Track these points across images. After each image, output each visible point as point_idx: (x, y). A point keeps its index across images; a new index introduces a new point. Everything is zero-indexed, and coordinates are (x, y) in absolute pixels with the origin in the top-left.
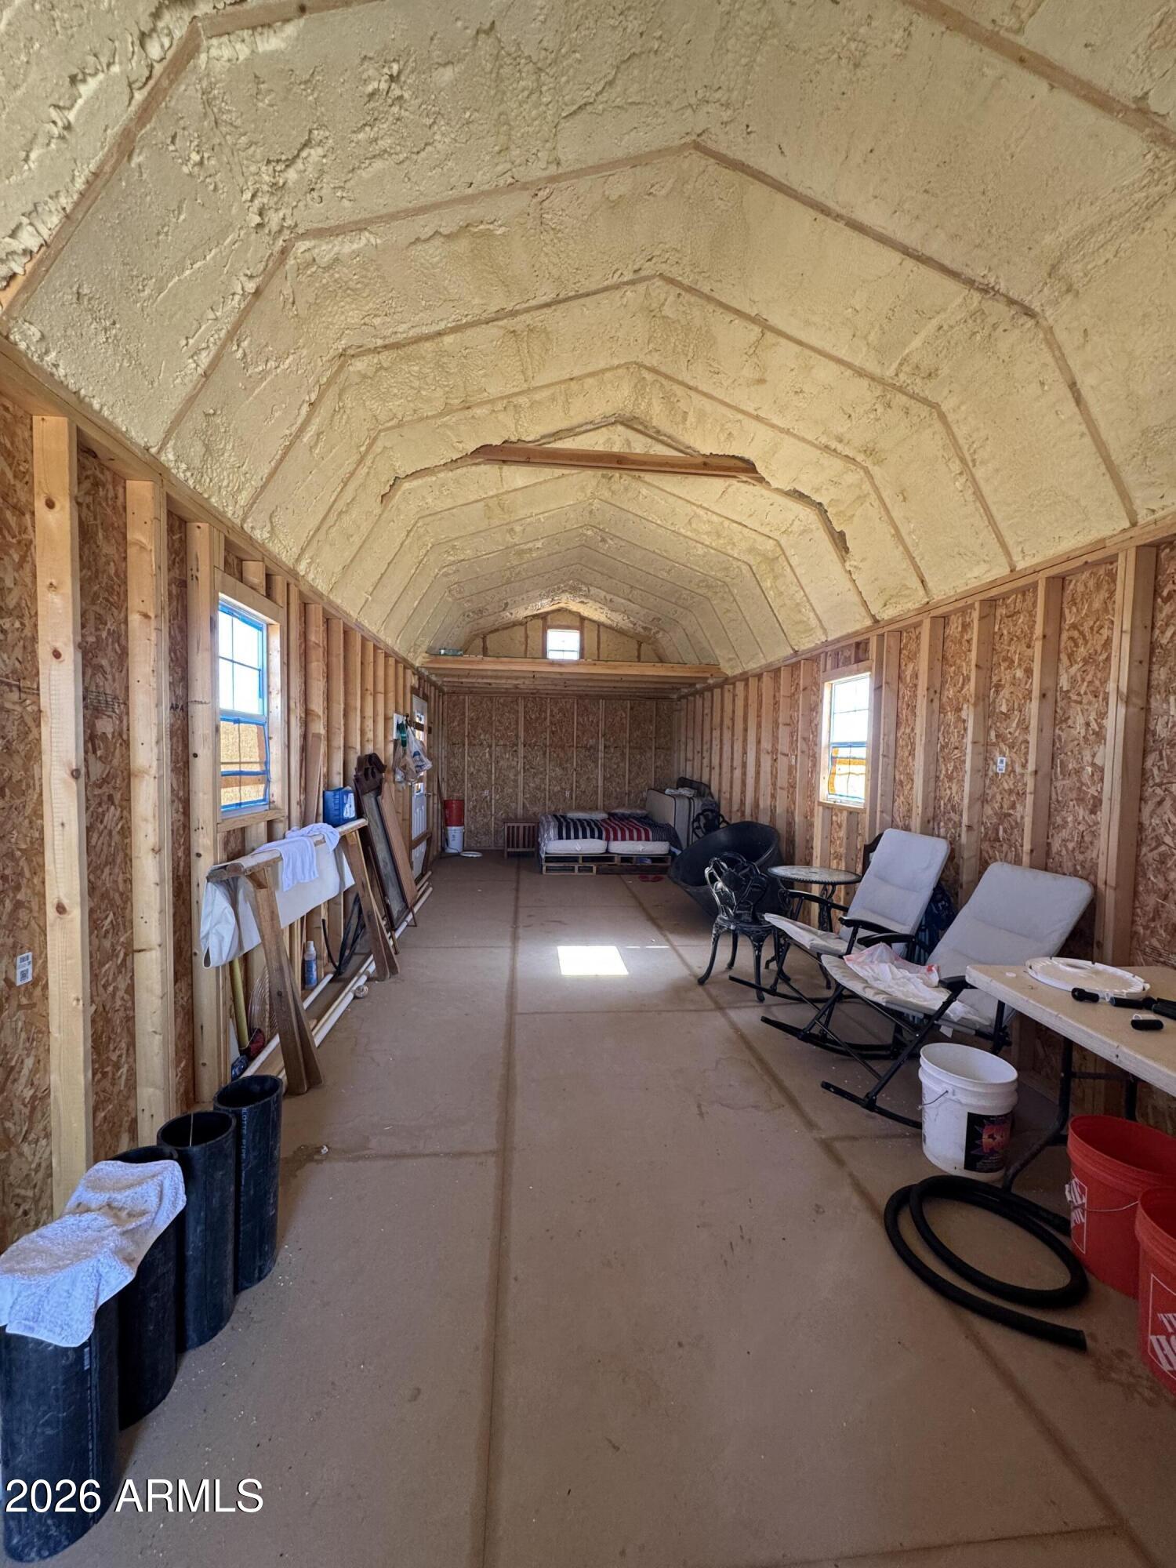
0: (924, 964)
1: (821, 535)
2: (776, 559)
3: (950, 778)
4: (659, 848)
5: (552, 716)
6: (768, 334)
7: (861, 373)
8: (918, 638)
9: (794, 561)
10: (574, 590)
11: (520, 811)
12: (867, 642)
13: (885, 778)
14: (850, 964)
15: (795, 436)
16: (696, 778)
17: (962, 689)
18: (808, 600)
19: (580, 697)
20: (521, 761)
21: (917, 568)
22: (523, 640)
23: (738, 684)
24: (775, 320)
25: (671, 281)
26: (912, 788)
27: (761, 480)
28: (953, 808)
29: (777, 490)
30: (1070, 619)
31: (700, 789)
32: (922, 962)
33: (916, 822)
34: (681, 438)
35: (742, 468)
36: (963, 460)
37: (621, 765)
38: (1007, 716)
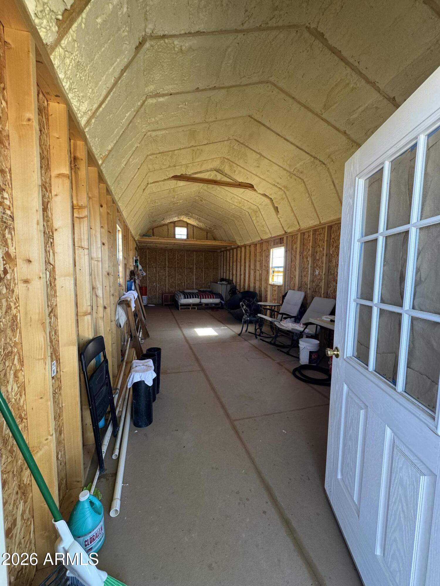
0: (299, 323)
1: (271, 207)
2: (257, 211)
3: (305, 276)
4: (217, 301)
5: (177, 257)
6: (262, 157)
7: (285, 169)
8: (297, 238)
9: (263, 213)
10: (187, 215)
11: (167, 291)
12: (283, 238)
13: (288, 276)
14: (281, 324)
15: (266, 181)
16: (227, 278)
17: (308, 252)
18: (266, 225)
19: (187, 251)
20: (167, 273)
21: (297, 219)
22: (167, 230)
23: (242, 248)
24: (264, 154)
25: (238, 141)
26: (295, 279)
27: (255, 190)
28: (306, 284)
29: (259, 193)
30: (333, 237)
31: (230, 282)
32: (298, 323)
33: (296, 288)
34: (233, 177)
35: (251, 186)
36: (309, 194)
37: (201, 274)
38: (319, 260)
